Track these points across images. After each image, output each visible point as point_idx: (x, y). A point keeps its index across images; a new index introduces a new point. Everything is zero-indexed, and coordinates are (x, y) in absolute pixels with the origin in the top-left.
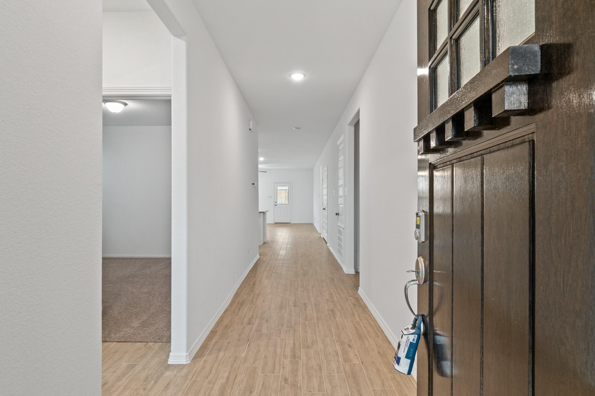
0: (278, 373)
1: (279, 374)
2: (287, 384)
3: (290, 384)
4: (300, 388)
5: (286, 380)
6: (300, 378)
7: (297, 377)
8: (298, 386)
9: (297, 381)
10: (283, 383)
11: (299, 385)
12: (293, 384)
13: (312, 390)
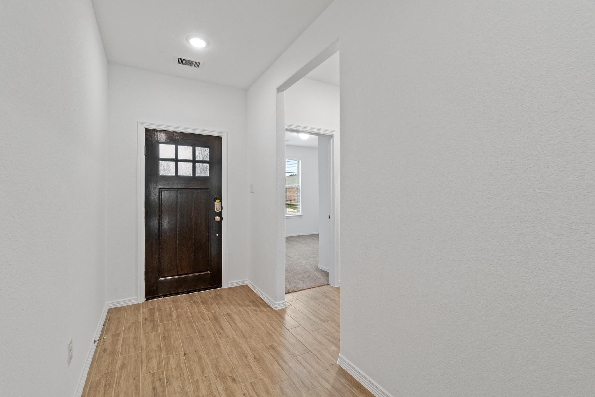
0: (246, 385)
1: (244, 384)
2: (230, 377)
3: (228, 378)
4: (216, 377)
5: (234, 380)
6: (221, 388)
7: (224, 388)
8: (219, 378)
9: (222, 383)
10: (235, 376)
11: (219, 380)
12: (224, 379)
13: (204, 378)
